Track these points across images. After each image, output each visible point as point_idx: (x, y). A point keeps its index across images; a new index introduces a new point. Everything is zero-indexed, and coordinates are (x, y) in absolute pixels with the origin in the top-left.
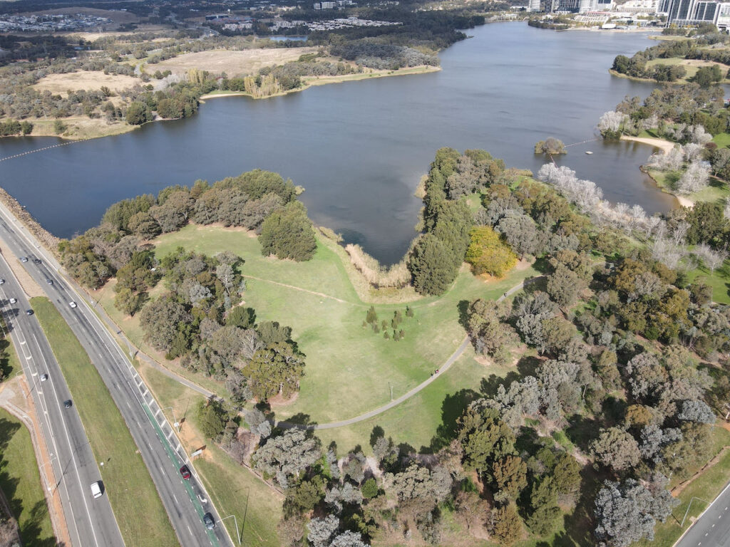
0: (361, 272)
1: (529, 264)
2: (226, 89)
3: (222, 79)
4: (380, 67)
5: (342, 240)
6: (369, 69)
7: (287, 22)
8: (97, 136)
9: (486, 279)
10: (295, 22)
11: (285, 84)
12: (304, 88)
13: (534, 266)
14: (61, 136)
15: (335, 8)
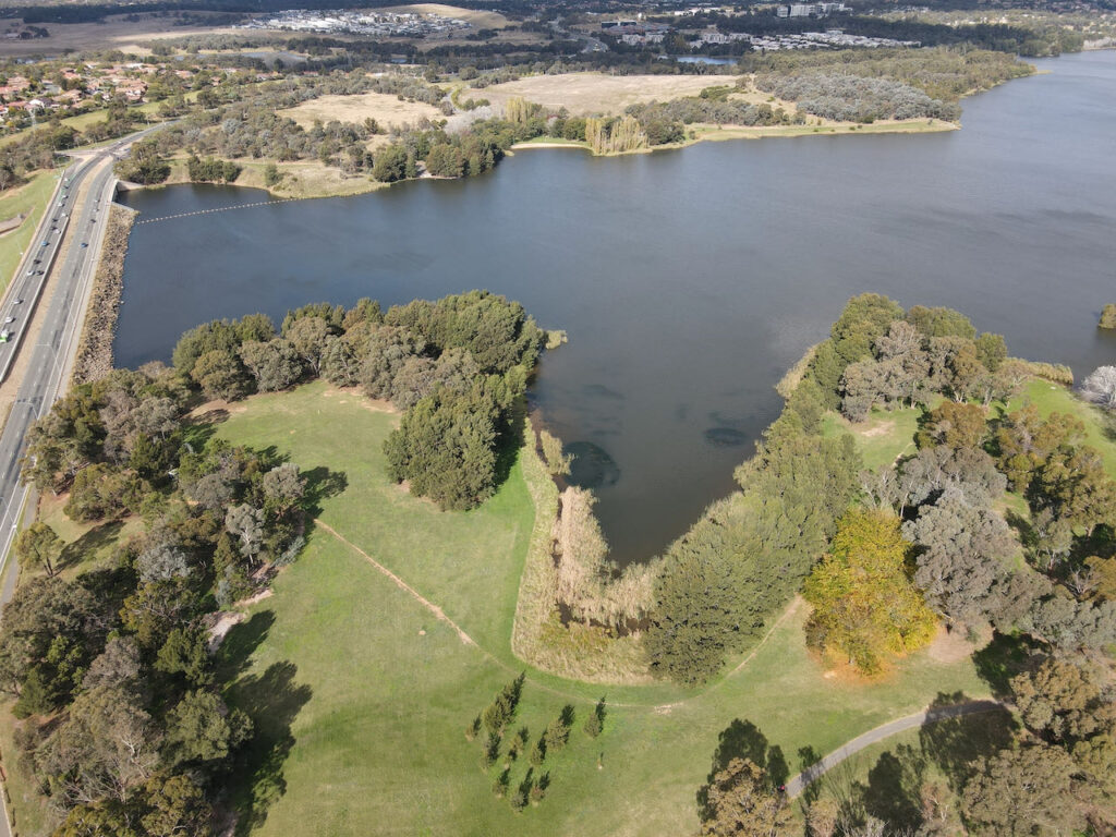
0: (556, 566)
1: (970, 648)
2: (559, 135)
3: (555, 119)
4: (839, 115)
5: (568, 472)
6: (816, 119)
7: (721, 35)
8: (317, 196)
9: (832, 666)
10: (734, 36)
11: (655, 135)
12: (688, 142)
13: (979, 658)
14: (271, 190)
15: (812, 16)
